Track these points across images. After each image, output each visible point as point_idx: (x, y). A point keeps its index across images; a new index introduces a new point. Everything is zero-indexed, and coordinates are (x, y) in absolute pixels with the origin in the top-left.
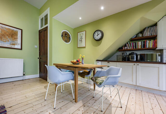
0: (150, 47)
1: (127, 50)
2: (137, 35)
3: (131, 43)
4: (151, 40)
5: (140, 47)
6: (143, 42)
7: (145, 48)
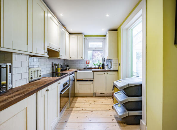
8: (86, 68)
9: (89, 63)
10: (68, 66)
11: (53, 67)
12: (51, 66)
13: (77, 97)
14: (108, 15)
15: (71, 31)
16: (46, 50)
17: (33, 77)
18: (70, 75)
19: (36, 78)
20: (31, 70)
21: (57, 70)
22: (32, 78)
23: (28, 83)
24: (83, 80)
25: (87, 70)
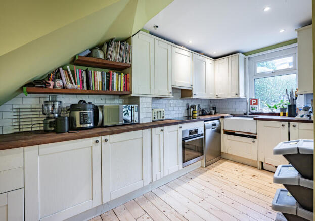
0: (120, 90)
1: (64, 91)
2: (91, 49)
3: (77, 69)
4: (120, 74)
5: (99, 88)
6: (107, 74)
7: (109, 89)
8: (248, 113)
9: (256, 104)
10: (214, 108)
11: (188, 109)
12: (185, 108)
13: (226, 159)
14: (267, 9)
15: (215, 54)
16: (171, 90)
17: (156, 116)
18: (205, 121)
19: (159, 119)
20: (154, 111)
21: (193, 114)
22: (154, 118)
23: (151, 122)
24: (236, 133)
25: (250, 117)
